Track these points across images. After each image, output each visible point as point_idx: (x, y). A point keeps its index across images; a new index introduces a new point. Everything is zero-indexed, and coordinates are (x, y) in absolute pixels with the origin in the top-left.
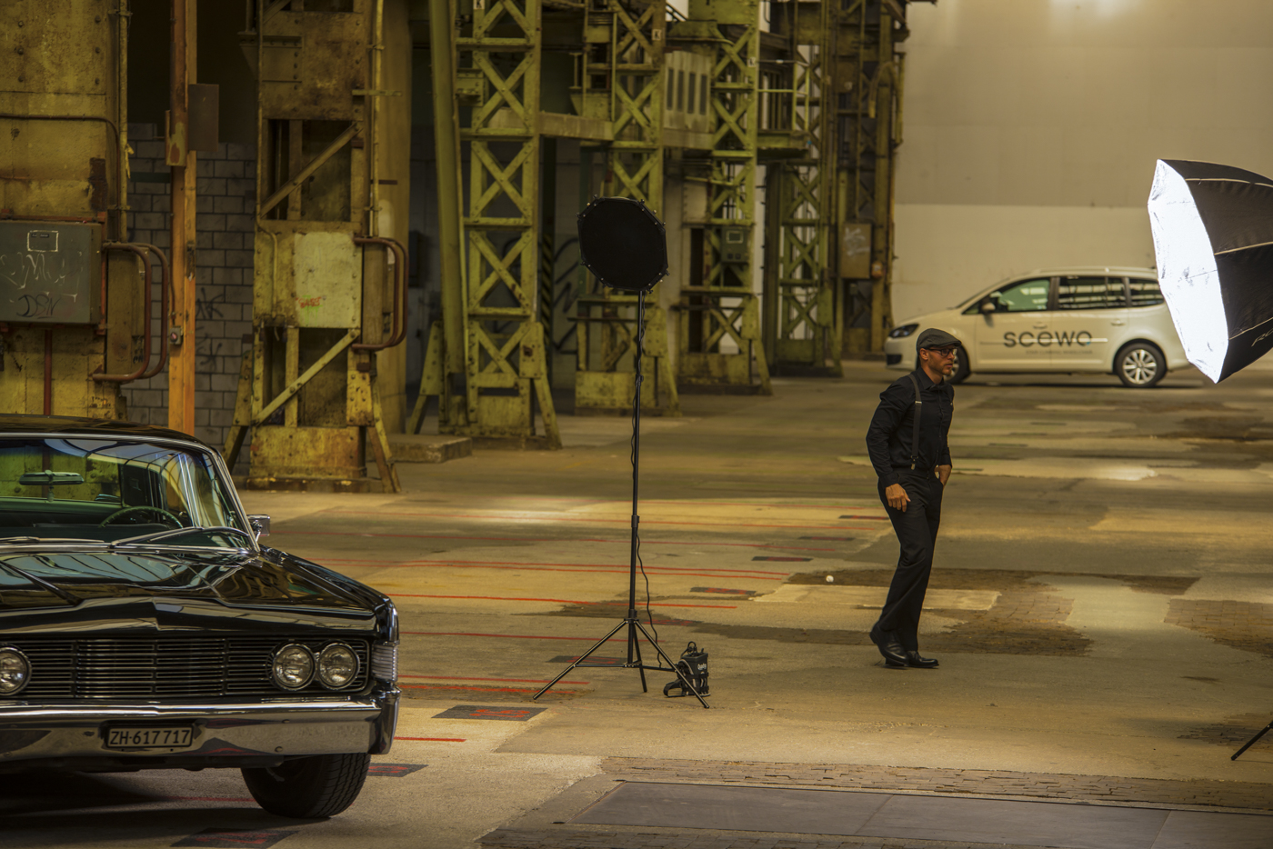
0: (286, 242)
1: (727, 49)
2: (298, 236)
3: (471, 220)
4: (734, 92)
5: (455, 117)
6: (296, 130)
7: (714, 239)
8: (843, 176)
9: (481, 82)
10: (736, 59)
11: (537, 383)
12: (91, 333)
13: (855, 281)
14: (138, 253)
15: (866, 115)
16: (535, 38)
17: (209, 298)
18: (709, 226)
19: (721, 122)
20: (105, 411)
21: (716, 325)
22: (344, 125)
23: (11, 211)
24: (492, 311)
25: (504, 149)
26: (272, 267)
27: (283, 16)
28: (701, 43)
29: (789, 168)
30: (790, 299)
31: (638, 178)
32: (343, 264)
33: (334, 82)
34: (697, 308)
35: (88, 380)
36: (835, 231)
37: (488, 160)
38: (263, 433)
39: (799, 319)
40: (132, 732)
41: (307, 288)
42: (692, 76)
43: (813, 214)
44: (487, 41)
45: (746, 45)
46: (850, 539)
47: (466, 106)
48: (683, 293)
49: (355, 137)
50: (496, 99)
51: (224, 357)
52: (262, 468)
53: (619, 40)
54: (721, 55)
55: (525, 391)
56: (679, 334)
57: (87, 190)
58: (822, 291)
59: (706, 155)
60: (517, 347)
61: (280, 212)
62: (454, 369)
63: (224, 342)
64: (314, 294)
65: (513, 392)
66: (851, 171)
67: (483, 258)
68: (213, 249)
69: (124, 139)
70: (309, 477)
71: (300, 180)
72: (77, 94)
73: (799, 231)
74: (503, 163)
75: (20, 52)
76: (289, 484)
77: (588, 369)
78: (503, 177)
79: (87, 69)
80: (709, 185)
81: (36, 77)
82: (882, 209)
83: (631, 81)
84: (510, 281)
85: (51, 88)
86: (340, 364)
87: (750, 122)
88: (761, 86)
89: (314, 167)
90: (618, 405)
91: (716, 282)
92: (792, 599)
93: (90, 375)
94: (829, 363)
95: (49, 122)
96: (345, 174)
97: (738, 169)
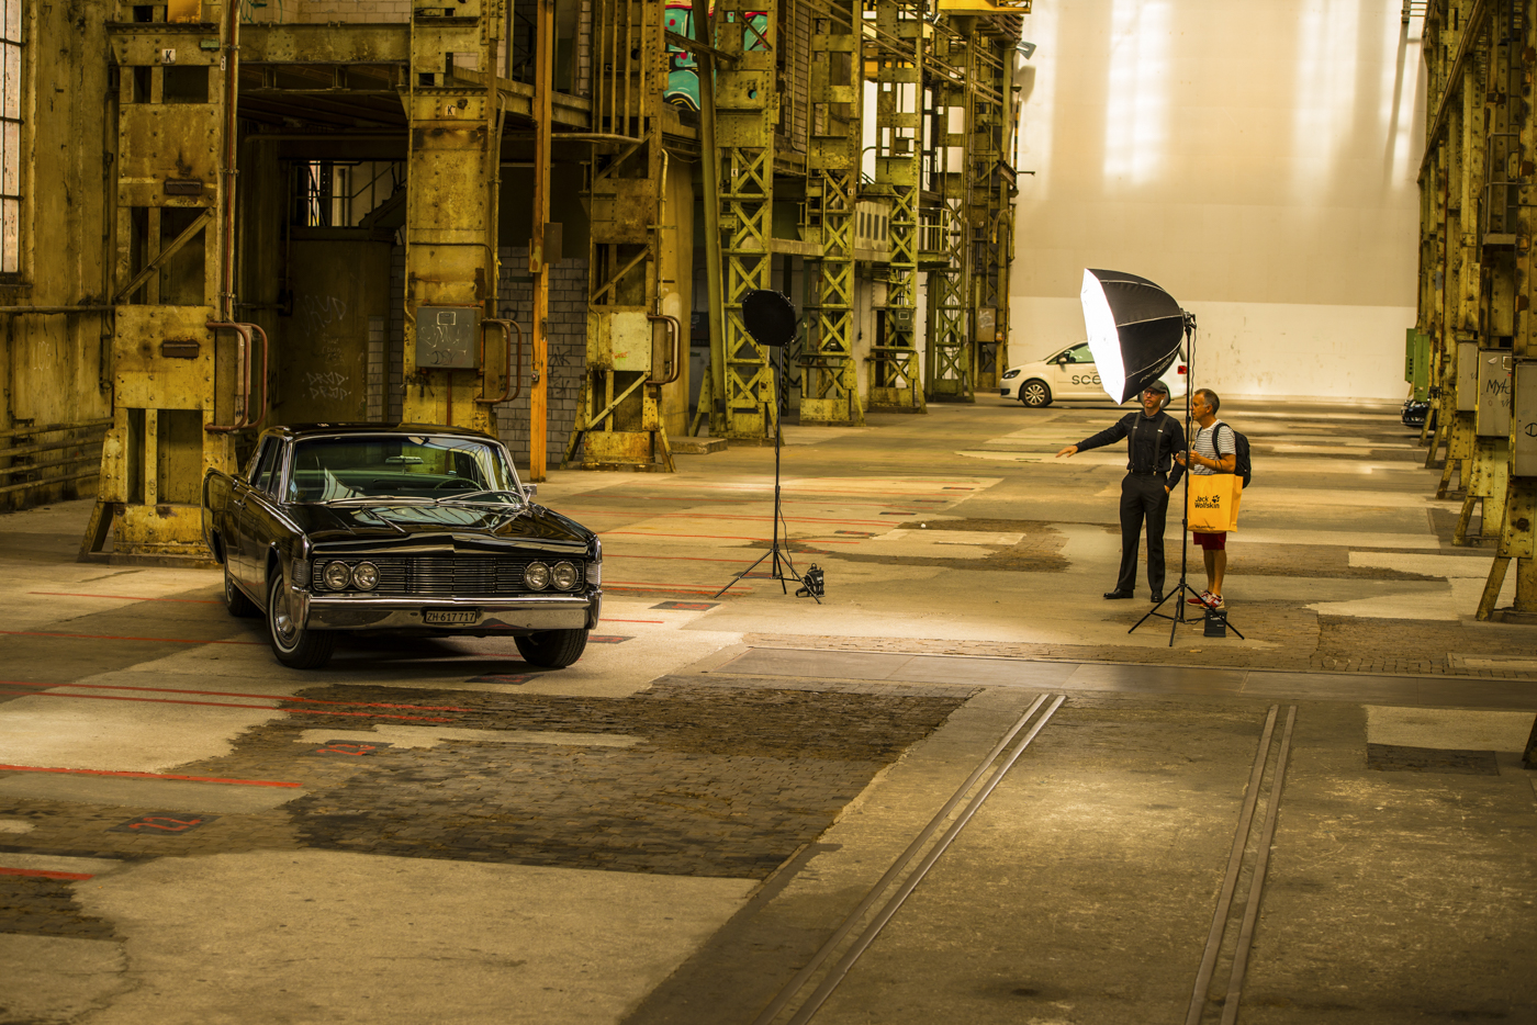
0: (606, 319)
1: (899, 200)
2: (613, 315)
3: (729, 305)
4: (904, 227)
5: (719, 242)
6: (613, 250)
7: (891, 317)
8: (978, 279)
9: (736, 221)
10: (905, 207)
11: (769, 405)
12: (474, 374)
13: (985, 343)
14: (503, 325)
15: (991, 242)
16: (769, 194)
17: (560, 353)
18: (888, 309)
19: (895, 245)
20: (483, 421)
21: (892, 370)
22: (642, 247)
23: (429, 300)
24: (741, 361)
25: (750, 261)
26: (598, 334)
27: (606, 181)
28: (883, 197)
29: (941, 274)
30: (943, 354)
31: (839, 279)
32: (641, 332)
33: (636, 221)
34: (881, 359)
35: (473, 402)
36: (972, 311)
37: (739, 268)
38: (592, 435)
39: (948, 367)
40: (440, 614)
41: (618, 347)
42: (877, 217)
43: (957, 302)
44: (739, 195)
45: (911, 198)
46: (944, 502)
47: (726, 236)
48: (872, 350)
49: (648, 254)
50: (745, 231)
51: (570, 389)
52: (591, 457)
53: (827, 195)
54: (896, 204)
55: (762, 410)
56: (870, 375)
57: (473, 287)
58: (962, 350)
59: (886, 265)
60: (757, 383)
61: (603, 300)
62: (718, 397)
63: (571, 380)
64: (623, 350)
65: (754, 411)
66: (983, 276)
68: (564, 323)
69: (496, 257)
70: (619, 462)
71: (615, 281)
72: (468, 230)
73: (948, 312)
74: (749, 270)
76: (607, 466)
77: (808, 397)
78: (749, 278)
79: (475, 215)
80: (888, 284)
81: (445, 220)
82: (1002, 299)
83: (835, 220)
84: (753, 342)
85: (453, 227)
86: (638, 393)
87: (916, 246)
88: (923, 223)
89: (624, 272)
90: (826, 419)
91: (893, 344)
92: (897, 538)
93: (474, 399)
94: (966, 394)
95: (451, 247)
96: (642, 277)
97: (907, 274)
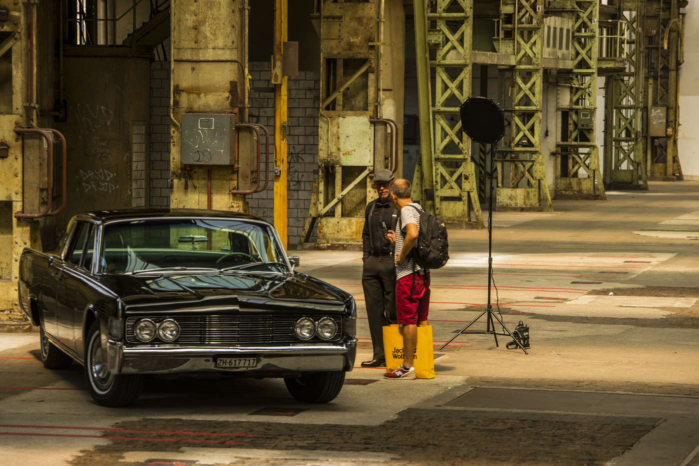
0: (335, 122)
1: (581, 14)
2: (341, 119)
3: (436, 109)
4: (585, 37)
5: (427, 55)
6: (340, 64)
7: (574, 117)
8: (651, 81)
9: (441, 37)
10: (586, 20)
11: (472, 194)
12: (230, 169)
13: (657, 138)
14: (254, 129)
15: (663, 48)
16: (469, 12)
17: (297, 152)
18: (571, 110)
19: (578, 54)
20: (238, 209)
21: (575, 163)
22: (364, 61)
23: (191, 108)
24: (447, 156)
25: (453, 71)
26: (328, 135)
27: (333, 5)
28: (567, 12)
29: (618, 78)
30: (618, 148)
31: (529, 85)
32: (365, 132)
33: (359, 38)
34: (565, 153)
35: (229, 194)
36: (645, 109)
37: (445, 77)
38: (324, 221)
39: (624, 159)
40: (228, 360)
41: (345, 146)
42: (561, 30)
43: (632, 102)
44: (444, 15)
45: (591, 12)
46: (626, 273)
47: (433, 50)
48: (558, 146)
49: (370, 67)
50: (449, 45)
51: (304, 182)
52: (324, 239)
53: (519, 12)
54: (578, 17)
55: (465, 198)
56: (555, 167)
57: (228, 97)
58: (636, 144)
59: (570, 71)
60: (461, 175)
61: (332, 107)
62: (428, 187)
63: (305, 174)
64: (349, 148)
65: (458, 199)
66: (655, 78)
67: (442, 128)
68: (299, 126)
69: (247, 71)
70: (348, 243)
71: (342, 90)
72: (223, 49)
73: (624, 111)
74: (453, 78)
75: (195, 28)
76: (337, 247)
77: (503, 187)
78: (453, 86)
79: (228, 36)
80: (571, 88)
81: (203, 41)
82: (673, 99)
83: (526, 33)
84: (457, 140)
85: (210, 46)
86: (363, 184)
87: (595, 54)
88: (601, 34)
89: (349, 83)
90: (519, 205)
91: (576, 140)
92: (586, 302)
93: (230, 191)
94: (641, 183)
95: (210, 63)
96: (365, 87)
97: (588, 78)
